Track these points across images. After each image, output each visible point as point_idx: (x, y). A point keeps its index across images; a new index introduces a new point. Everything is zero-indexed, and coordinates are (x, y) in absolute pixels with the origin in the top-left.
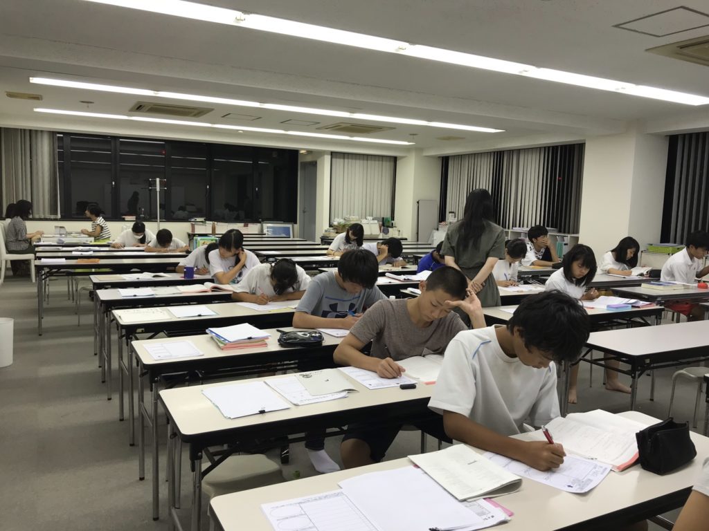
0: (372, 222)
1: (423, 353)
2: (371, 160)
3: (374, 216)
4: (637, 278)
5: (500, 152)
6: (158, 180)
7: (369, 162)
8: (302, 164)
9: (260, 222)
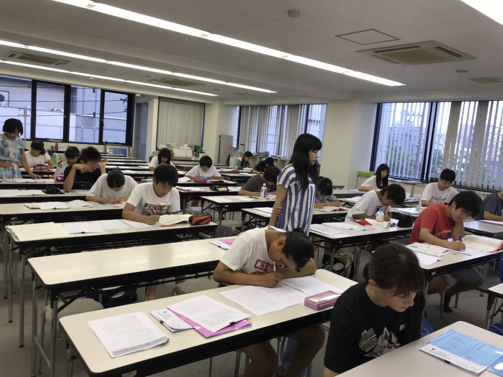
0: (187, 148)
3: (189, 144)
8: (137, 104)
9: (104, 145)
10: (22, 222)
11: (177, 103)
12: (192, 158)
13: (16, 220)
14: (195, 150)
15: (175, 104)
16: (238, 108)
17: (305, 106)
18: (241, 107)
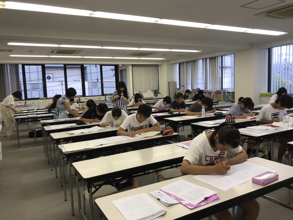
3: (151, 90)
7: (148, 67)
8: (120, 70)
9: (105, 96)
10: (66, 142)
11: (142, 67)
12: (154, 97)
13: (63, 141)
14: (155, 93)
15: (141, 68)
16: (178, 64)
17: (220, 57)
18: (180, 64)
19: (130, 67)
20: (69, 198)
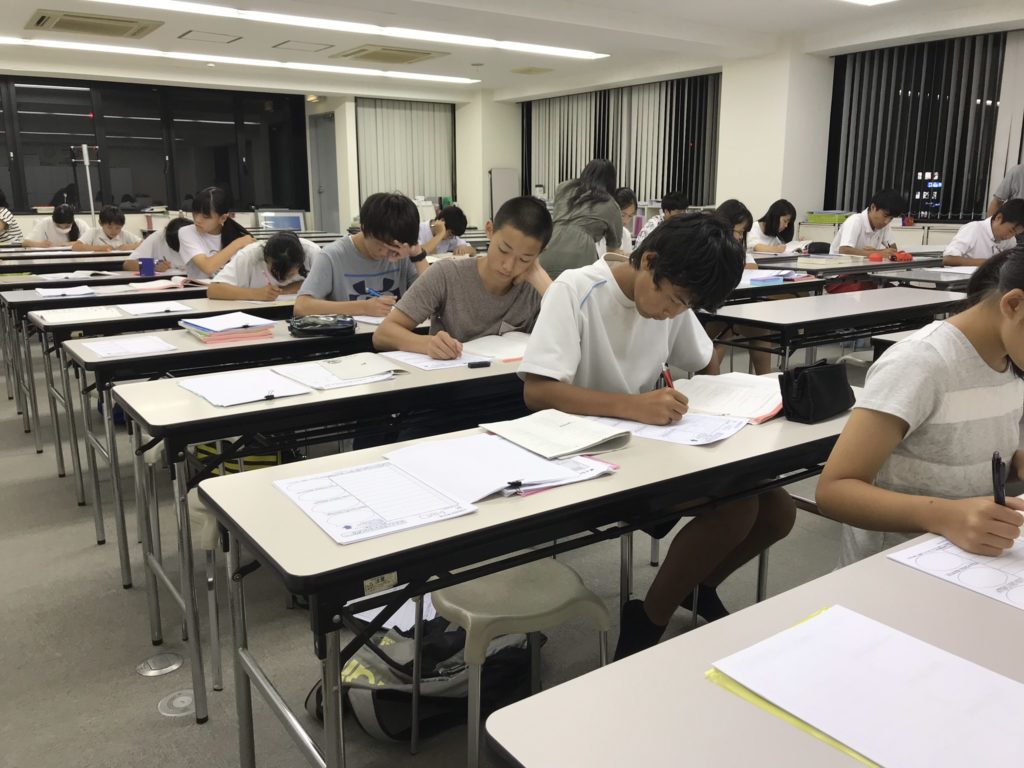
0: (424, 203)
1: (501, 331)
2: (417, 109)
3: (427, 195)
4: (792, 255)
5: (605, 91)
6: (85, 147)
7: (414, 112)
8: (311, 117)
9: (253, 211)
19: (350, 107)
20: (112, 536)
